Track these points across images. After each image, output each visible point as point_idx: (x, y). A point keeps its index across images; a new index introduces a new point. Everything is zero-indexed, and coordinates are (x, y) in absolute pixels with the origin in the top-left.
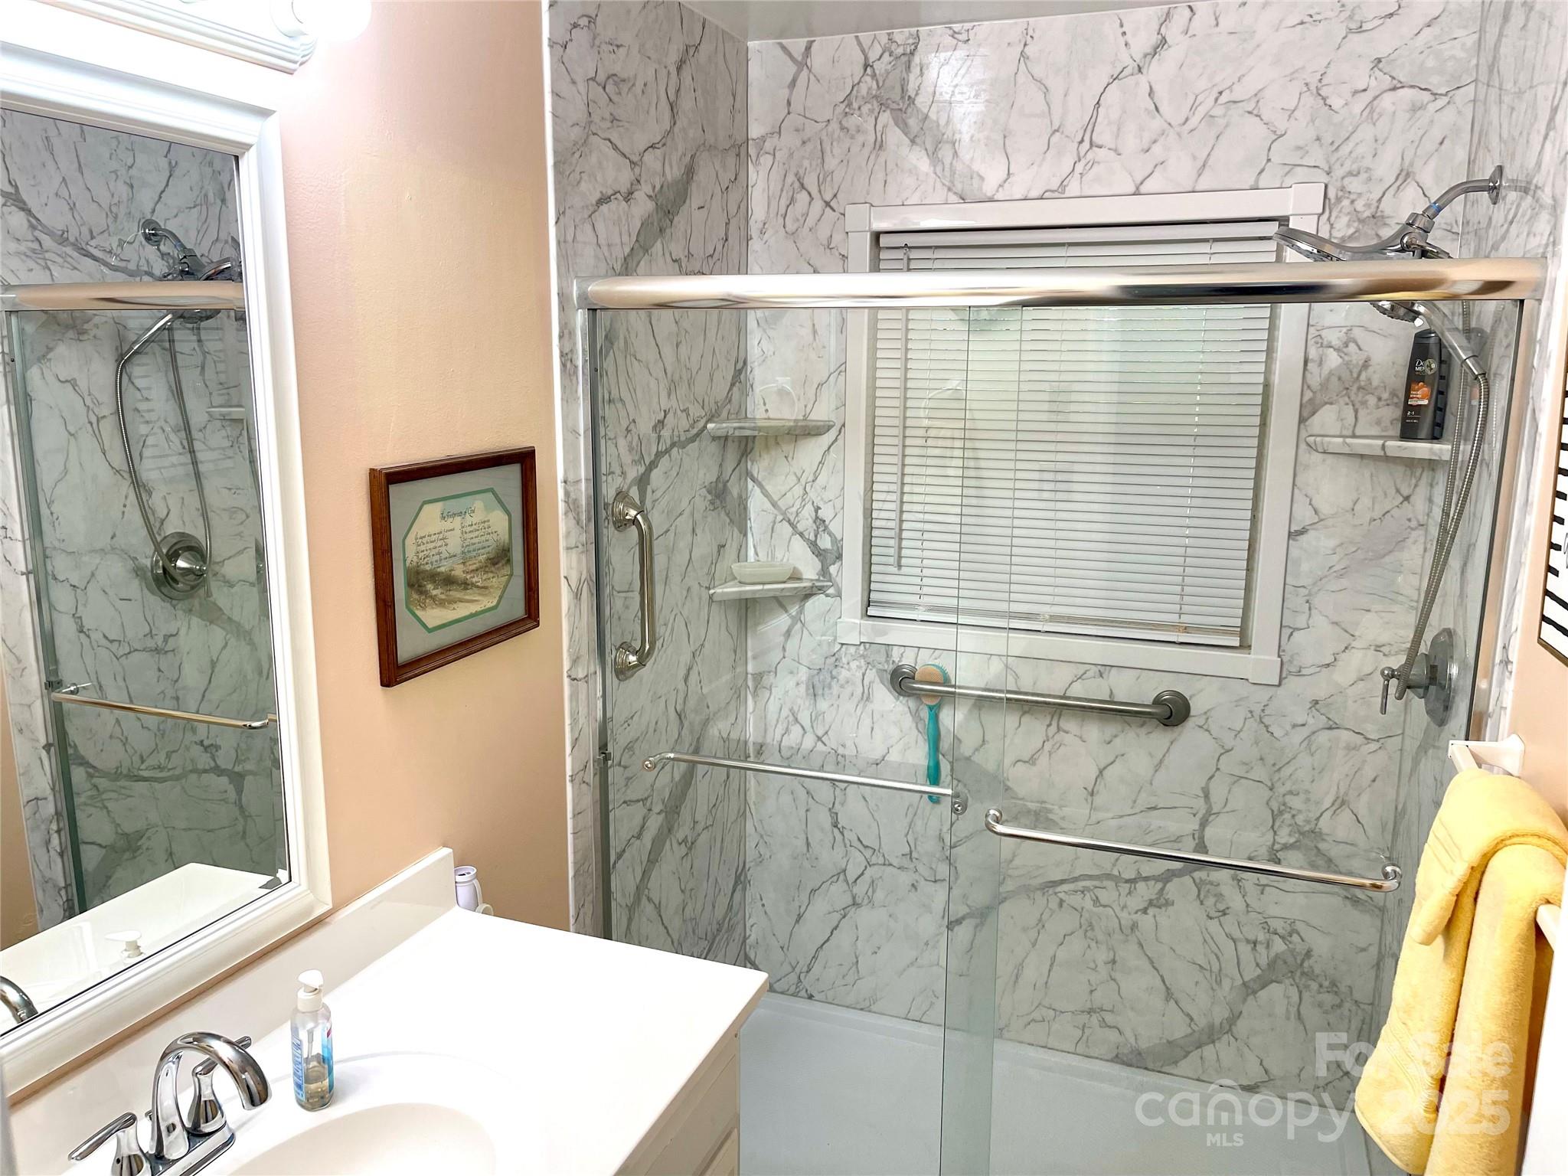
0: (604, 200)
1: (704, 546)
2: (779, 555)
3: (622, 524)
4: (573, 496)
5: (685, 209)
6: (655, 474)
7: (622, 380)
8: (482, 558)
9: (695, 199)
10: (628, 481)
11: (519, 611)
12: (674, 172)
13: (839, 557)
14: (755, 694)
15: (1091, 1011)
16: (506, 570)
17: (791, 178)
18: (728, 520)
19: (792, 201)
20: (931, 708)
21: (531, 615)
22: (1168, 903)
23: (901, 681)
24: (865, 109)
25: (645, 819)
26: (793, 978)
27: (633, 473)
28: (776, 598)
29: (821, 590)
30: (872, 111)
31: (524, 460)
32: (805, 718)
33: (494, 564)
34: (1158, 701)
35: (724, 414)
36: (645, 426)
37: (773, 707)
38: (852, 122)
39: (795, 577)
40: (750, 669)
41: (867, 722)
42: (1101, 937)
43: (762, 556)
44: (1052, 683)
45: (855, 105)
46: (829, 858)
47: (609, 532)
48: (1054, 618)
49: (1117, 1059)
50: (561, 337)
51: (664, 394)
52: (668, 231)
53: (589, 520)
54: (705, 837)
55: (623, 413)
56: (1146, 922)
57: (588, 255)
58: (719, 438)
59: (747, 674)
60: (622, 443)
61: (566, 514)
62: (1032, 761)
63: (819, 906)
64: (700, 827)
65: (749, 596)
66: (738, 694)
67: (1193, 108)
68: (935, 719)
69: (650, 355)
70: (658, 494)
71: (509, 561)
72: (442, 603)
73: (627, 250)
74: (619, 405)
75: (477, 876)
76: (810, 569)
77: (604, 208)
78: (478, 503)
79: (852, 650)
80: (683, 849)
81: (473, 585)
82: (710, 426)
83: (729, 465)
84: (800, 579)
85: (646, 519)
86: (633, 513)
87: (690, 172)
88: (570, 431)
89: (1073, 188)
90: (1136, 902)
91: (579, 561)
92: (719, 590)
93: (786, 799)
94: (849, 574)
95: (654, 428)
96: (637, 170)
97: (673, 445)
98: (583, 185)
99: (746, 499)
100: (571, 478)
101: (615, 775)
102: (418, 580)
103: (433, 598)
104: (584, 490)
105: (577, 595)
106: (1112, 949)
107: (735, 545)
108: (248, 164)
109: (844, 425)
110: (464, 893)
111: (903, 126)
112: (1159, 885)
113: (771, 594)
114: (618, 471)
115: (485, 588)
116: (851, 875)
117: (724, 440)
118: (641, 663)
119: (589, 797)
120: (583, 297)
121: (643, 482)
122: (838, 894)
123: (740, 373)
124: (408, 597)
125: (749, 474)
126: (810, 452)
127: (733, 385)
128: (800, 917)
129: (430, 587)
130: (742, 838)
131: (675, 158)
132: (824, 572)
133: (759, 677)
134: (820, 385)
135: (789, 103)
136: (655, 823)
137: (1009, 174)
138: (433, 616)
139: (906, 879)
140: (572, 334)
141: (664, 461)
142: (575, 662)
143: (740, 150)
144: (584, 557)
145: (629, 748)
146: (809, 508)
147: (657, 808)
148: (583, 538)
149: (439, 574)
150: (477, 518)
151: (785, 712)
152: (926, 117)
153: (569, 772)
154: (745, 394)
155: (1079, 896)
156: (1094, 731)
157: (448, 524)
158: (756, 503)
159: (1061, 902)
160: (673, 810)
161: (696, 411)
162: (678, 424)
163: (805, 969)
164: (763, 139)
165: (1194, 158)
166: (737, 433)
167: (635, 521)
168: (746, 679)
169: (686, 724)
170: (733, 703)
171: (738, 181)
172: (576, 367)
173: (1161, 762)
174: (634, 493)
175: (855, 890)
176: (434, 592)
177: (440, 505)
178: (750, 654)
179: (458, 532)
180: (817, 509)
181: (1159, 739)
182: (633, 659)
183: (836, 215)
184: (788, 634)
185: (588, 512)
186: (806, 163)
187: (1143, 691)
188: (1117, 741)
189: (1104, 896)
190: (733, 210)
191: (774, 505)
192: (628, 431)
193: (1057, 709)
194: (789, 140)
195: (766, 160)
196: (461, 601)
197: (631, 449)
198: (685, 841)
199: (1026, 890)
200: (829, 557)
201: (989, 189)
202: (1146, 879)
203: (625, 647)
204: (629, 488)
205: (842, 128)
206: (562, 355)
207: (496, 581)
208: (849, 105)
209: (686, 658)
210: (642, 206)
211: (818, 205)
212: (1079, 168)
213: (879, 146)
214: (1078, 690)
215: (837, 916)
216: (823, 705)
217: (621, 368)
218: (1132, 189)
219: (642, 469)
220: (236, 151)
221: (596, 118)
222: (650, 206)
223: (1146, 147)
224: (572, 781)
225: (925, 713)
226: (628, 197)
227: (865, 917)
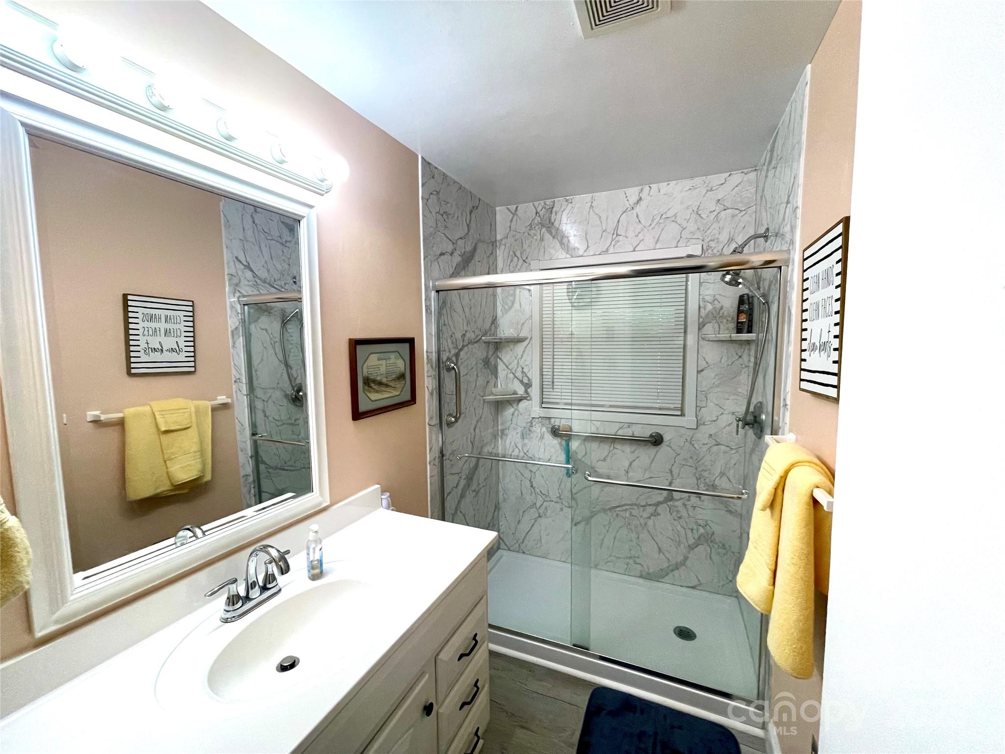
0: (442, 254)
1: (481, 381)
2: (509, 385)
3: (449, 369)
4: (430, 357)
5: (473, 261)
6: (462, 353)
7: (449, 317)
8: (394, 376)
9: (477, 258)
10: (451, 355)
11: (407, 397)
12: (469, 248)
13: (531, 386)
14: (501, 438)
15: (630, 558)
16: (404, 382)
17: (511, 253)
18: (490, 373)
19: (512, 261)
20: (566, 441)
21: (413, 400)
22: (659, 514)
23: (555, 432)
24: (537, 228)
25: (459, 481)
26: (517, 545)
27: (453, 352)
28: (508, 401)
29: (525, 398)
30: (539, 228)
31: (411, 341)
32: (520, 446)
33: (398, 379)
34: (651, 436)
35: (488, 335)
36: (458, 335)
37: (508, 442)
38: (532, 232)
39: (515, 393)
40: (499, 428)
41: (542, 447)
42: (632, 527)
43: (503, 387)
44: (610, 430)
45: (533, 227)
46: (529, 498)
47: (444, 373)
48: (611, 406)
49: (641, 577)
50: (426, 300)
51: (465, 324)
52: (467, 268)
53: (436, 367)
54: (482, 490)
55: (449, 330)
56: (650, 522)
57: (436, 273)
58: (487, 342)
59: (498, 430)
60: (449, 340)
61: (427, 364)
62: (604, 460)
63: (526, 518)
64: (481, 486)
65: (498, 400)
66: (495, 436)
67: (653, 220)
68: (568, 445)
69: (460, 310)
70: (463, 360)
71: (404, 378)
72: (377, 392)
73: (451, 273)
74: (448, 327)
75: (390, 496)
76: (521, 391)
77: (442, 257)
78: (392, 356)
79: (537, 420)
80: (474, 493)
81: (390, 386)
82: (483, 338)
83: (490, 353)
84: (517, 394)
85: (458, 368)
86: (453, 365)
87: (475, 249)
88: (429, 334)
89: (611, 250)
90: (645, 515)
91: (432, 381)
92: (487, 398)
93: (513, 477)
94: (535, 392)
95: (462, 337)
96: (455, 246)
97: (469, 343)
98: (434, 248)
99: (497, 366)
100: (429, 351)
101: (447, 463)
102: (368, 382)
103: (374, 389)
104: (434, 356)
105: (432, 394)
106: (638, 533)
107: (493, 382)
108: (303, 223)
109: (532, 338)
110: (385, 503)
111: (551, 233)
112: (655, 508)
113: (505, 399)
114: (448, 351)
115: (395, 387)
116: (538, 505)
117: (488, 343)
118: (456, 421)
119: (436, 471)
120: (434, 286)
121: (457, 355)
122: (533, 513)
123: (494, 320)
124: (364, 388)
125: (498, 357)
126: (520, 347)
127: (492, 324)
128: (519, 521)
129: (372, 385)
130: (497, 492)
131: (469, 243)
132: (526, 392)
133: (503, 431)
134: (523, 324)
135: (510, 227)
136: (463, 483)
137: (588, 247)
138: (374, 396)
139: (558, 506)
140: (430, 300)
141: (466, 348)
142: (431, 418)
143: (494, 243)
144: (434, 381)
145: (453, 453)
146: (520, 369)
147: (464, 477)
148: (434, 373)
149: (376, 380)
150: (392, 361)
151: (513, 444)
152: (558, 229)
153: (428, 460)
154: (496, 328)
155: (624, 512)
156: (628, 449)
157: (381, 362)
158: (501, 367)
159: (617, 514)
160: (470, 479)
161: (477, 332)
162: (470, 335)
163: (521, 541)
164: (502, 240)
165: (654, 238)
166: (493, 341)
167: (453, 368)
168: (498, 432)
169: (475, 446)
170: (493, 441)
171: (493, 253)
172: (431, 311)
173: (653, 459)
174: (454, 359)
175: (540, 511)
176: (374, 387)
177: (377, 355)
178: (499, 423)
179: (384, 365)
180: (523, 368)
181: (652, 450)
182: (453, 419)
183: (527, 264)
184: (513, 414)
185: (436, 364)
186: (516, 247)
187: (646, 433)
188: (636, 452)
189: (634, 512)
190: (491, 263)
191: (507, 367)
192: (451, 336)
193: (613, 440)
194: (510, 240)
195: (503, 247)
196: (385, 391)
197: (453, 343)
198: (475, 491)
199: (604, 510)
200: (528, 386)
201: (581, 252)
202: (650, 505)
203: (450, 415)
204: (452, 357)
205: (529, 234)
206: (426, 306)
207: (399, 385)
208: (531, 227)
209: (474, 422)
210: (457, 259)
211: (521, 261)
212: (613, 243)
213: (542, 240)
214: (620, 432)
215: (533, 521)
216: (526, 441)
217: (449, 314)
218: (633, 250)
219: (457, 351)
220: (299, 219)
221: (439, 225)
222: (460, 259)
223: (636, 234)
224: (430, 464)
225: (564, 443)
226: (452, 254)
227: (543, 521)
